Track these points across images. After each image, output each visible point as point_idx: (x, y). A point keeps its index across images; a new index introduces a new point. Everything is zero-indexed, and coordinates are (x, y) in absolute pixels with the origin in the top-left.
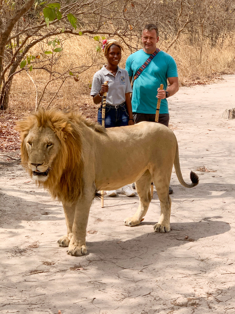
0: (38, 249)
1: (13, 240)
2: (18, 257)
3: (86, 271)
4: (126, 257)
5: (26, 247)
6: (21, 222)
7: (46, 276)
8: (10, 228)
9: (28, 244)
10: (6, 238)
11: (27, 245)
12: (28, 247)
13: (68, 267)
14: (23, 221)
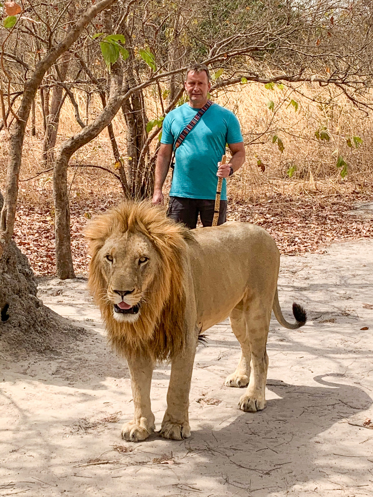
0: (116, 424)
1: (83, 406)
2: (80, 436)
3: (176, 467)
4: (251, 448)
5: (98, 421)
6: (105, 380)
7: (111, 469)
8: (84, 388)
9: (104, 416)
10: (72, 404)
11: (101, 417)
12: (101, 420)
13: (152, 458)
14: (109, 378)
